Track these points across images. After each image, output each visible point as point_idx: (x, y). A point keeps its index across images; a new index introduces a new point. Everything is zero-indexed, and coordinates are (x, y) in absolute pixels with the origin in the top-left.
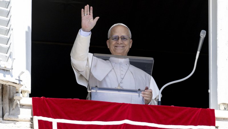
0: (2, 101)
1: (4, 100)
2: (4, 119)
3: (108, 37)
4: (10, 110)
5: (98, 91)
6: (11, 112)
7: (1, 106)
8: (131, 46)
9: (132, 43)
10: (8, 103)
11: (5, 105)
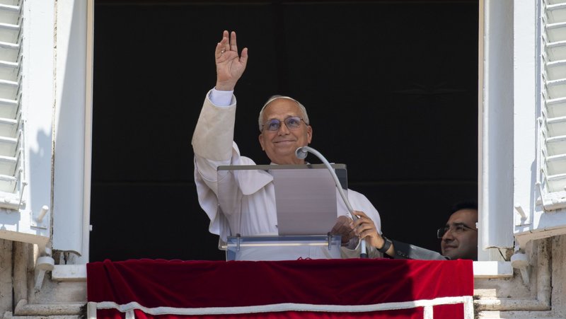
0: (13, 275)
1: (16, 274)
2: (15, 313)
3: (261, 128)
4: (28, 293)
5: (241, 245)
6: (33, 298)
7: (10, 286)
8: (311, 138)
9: (311, 133)
10: (25, 278)
11: (19, 285)
